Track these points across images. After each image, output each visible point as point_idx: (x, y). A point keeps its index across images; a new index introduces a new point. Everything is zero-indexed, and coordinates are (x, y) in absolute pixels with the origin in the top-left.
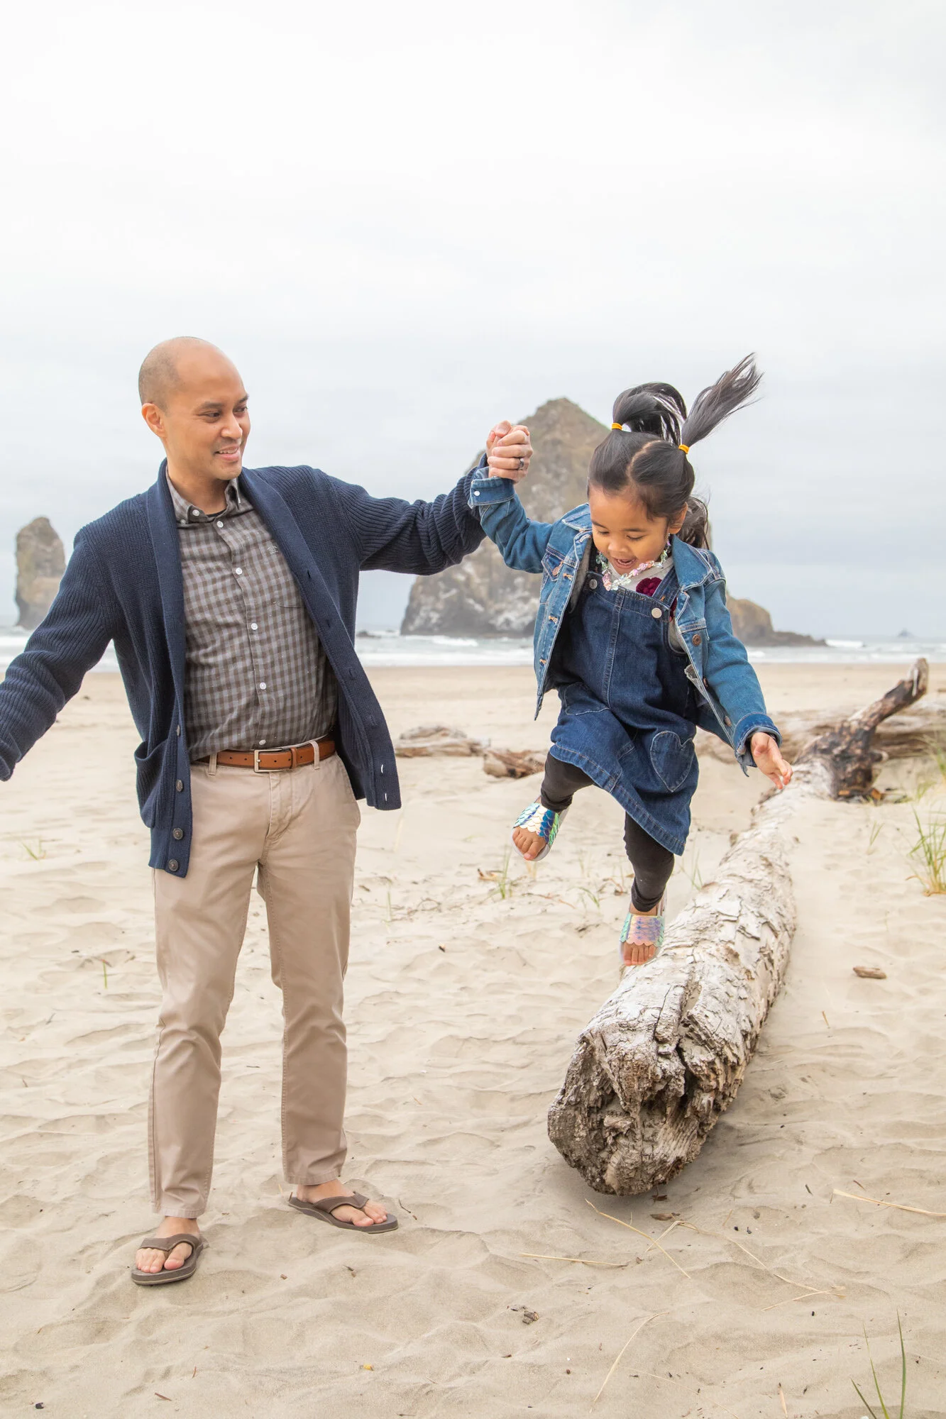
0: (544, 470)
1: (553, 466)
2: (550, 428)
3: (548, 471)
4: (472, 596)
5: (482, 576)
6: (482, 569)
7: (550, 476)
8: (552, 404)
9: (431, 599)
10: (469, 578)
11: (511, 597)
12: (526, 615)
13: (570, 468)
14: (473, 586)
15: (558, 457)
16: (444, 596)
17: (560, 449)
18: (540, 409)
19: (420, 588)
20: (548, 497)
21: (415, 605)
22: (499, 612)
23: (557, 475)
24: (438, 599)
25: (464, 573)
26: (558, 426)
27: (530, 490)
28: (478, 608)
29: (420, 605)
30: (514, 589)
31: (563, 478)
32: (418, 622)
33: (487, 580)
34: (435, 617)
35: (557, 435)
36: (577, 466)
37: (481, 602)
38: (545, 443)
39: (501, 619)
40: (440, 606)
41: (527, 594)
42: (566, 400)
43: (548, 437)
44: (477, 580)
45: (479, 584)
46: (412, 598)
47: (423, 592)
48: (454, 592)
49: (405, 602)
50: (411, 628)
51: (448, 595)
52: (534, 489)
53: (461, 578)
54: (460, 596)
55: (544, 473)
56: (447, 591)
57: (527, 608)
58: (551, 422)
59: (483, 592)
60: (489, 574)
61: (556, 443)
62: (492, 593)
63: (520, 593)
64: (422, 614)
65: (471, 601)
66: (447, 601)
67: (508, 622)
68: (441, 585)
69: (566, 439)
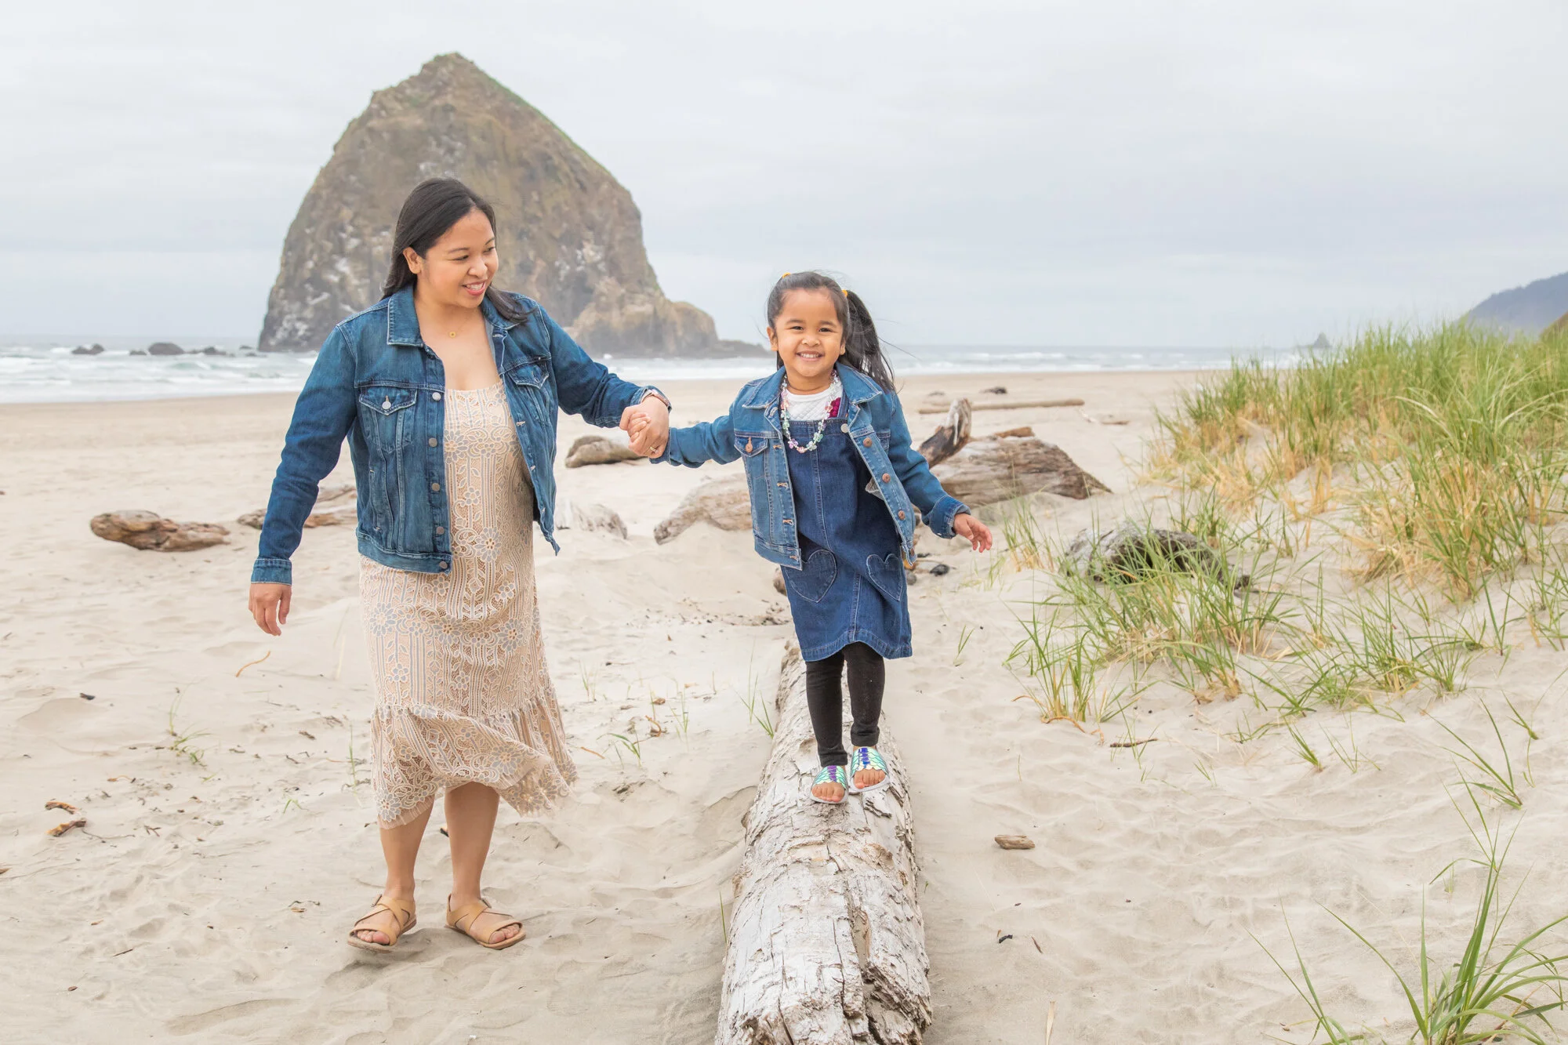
0: (434, 143)
1: (445, 138)
2: (440, 91)
3: (439, 145)
4: (348, 300)
5: (361, 276)
6: (360, 267)
7: (441, 152)
8: (441, 60)
9: (296, 306)
10: (343, 278)
13: (466, 140)
14: (350, 289)
15: (451, 128)
16: (313, 302)
17: (452, 117)
18: (425, 67)
19: (282, 291)
21: (275, 312)
23: (451, 151)
24: (305, 305)
25: (337, 272)
26: (450, 89)
27: (417, 168)
29: (282, 314)
31: (457, 154)
32: (280, 334)
33: (367, 281)
34: (302, 328)
35: (449, 99)
36: (475, 139)
38: (434, 110)
40: (308, 314)
42: (458, 56)
43: (437, 102)
44: (354, 282)
45: (357, 287)
46: (271, 305)
47: (285, 297)
48: (325, 296)
49: (264, 310)
50: (272, 342)
51: (317, 300)
52: (422, 167)
53: (334, 279)
54: (334, 300)
55: (433, 147)
56: (316, 296)
58: (440, 83)
60: (370, 273)
61: (448, 109)
64: (285, 324)
65: (347, 308)
66: (317, 308)
68: (309, 288)
69: (460, 104)
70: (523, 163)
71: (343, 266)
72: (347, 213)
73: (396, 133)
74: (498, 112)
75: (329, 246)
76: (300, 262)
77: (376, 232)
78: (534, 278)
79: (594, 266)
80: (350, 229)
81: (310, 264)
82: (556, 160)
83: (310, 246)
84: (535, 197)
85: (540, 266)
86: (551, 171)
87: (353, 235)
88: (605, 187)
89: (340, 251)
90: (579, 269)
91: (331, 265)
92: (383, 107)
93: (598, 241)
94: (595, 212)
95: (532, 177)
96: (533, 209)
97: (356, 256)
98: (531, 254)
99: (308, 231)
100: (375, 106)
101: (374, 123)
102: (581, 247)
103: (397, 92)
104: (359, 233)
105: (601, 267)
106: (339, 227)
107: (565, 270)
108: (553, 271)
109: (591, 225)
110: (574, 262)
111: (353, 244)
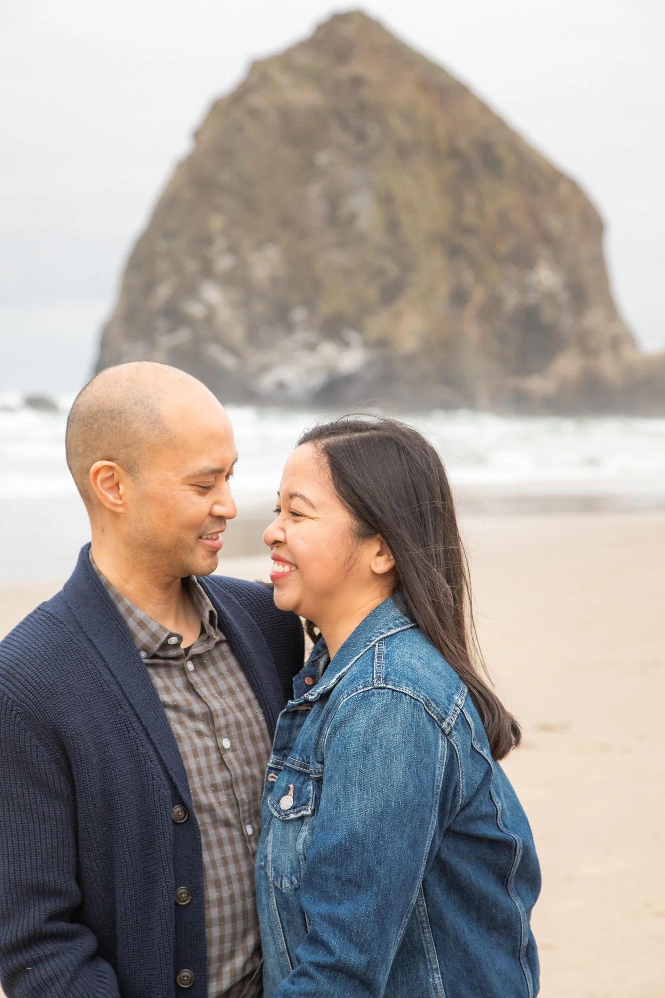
0: (338, 127)
1: (354, 122)
2: (345, 57)
3: (344, 129)
5: (236, 306)
6: (234, 295)
7: (348, 139)
9: (140, 347)
10: (212, 310)
11: (287, 343)
12: (312, 372)
13: (383, 123)
15: (361, 108)
16: (167, 341)
17: (363, 92)
19: (120, 327)
20: (348, 174)
22: (266, 368)
23: (361, 137)
24: (153, 346)
25: (202, 302)
26: (357, 54)
28: (229, 361)
30: (289, 328)
36: (395, 121)
37: (232, 350)
39: (267, 382)
41: (310, 337)
43: (344, 72)
44: (226, 315)
47: (123, 335)
48: (184, 335)
51: (173, 339)
52: (323, 158)
53: (196, 310)
54: (196, 341)
56: (171, 331)
57: (311, 361)
58: (345, 48)
59: (237, 334)
61: (357, 82)
62: (253, 336)
63: (303, 335)
65: (216, 351)
67: (281, 386)
68: (161, 324)
69: (374, 76)
70: (455, 154)
71: (212, 294)
72: (216, 222)
73: (286, 114)
75: (191, 266)
76: (149, 287)
77: (259, 246)
78: (470, 311)
79: (550, 296)
80: (221, 243)
81: (163, 291)
83: (163, 266)
84: (470, 200)
85: (479, 295)
87: (226, 251)
88: (562, 189)
89: (207, 271)
90: (531, 298)
91: (191, 290)
92: (265, 78)
93: (557, 260)
94: (554, 223)
95: (466, 175)
96: (470, 218)
97: (228, 280)
98: (468, 277)
99: (162, 245)
100: (255, 78)
101: (257, 100)
102: (533, 268)
103: (283, 60)
104: (233, 249)
105: (564, 297)
106: (206, 240)
107: (512, 300)
108: (495, 302)
109: (548, 239)
110: (524, 289)
111: (224, 263)
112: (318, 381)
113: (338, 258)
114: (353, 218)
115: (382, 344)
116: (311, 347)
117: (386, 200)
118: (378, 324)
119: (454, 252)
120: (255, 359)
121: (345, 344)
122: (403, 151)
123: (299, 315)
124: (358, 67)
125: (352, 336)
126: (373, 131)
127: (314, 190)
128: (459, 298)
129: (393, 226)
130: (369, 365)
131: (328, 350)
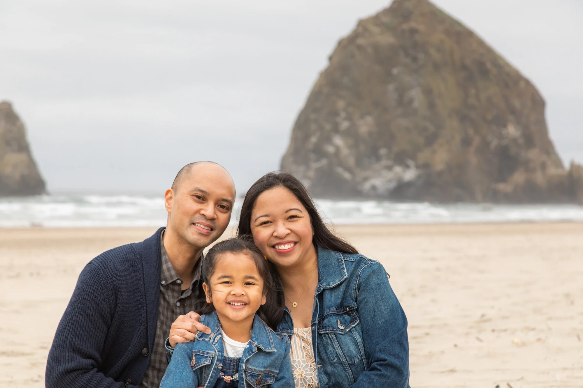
0: (403, 55)
1: (411, 52)
2: (407, 18)
3: (407, 56)
4: (341, 164)
5: (350, 148)
6: (350, 142)
9: (302, 169)
10: (338, 149)
11: (377, 166)
12: (390, 181)
13: (426, 53)
14: (342, 157)
15: (416, 45)
16: (315, 165)
17: (416, 36)
19: (291, 159)
20: (408, 79)
22: (366, 179)
23: (415, 60)
24: (308, 167)
25: (333, 145)
26: (414, 17)
28: (347, 176)
30: (378, 158)
31: (420, 62)
33: (354, 151)
36: (432, 51)
37: (349, 170)
38: (403, 32)
39: (367, 186)
40: (311, 174)
41: (389, 163)
43: (405, 26)
44: (345, 151)
45: (347, 155)
47: (294, 163)
48: (324, 162)
51: (318, 164)
52: (395, 71)
53: (331, 149)
54: (330, 165)
55: (403, 58)
56: (317, 160)
57: (389, 175)
58: (406, 13)
59: (351, 161)
60: (357, 145)
61: (413, 31)
62: (359, 163)
63: (385, 162)
65: (340, 170)
66: (319, 170)
67: (374, 188)
68: (312, 156)
69: (422, 28)
70: (464, 67)
71: (338, 141)
72: (341, 104)
73: (376, 48)
74: (448, 33)
75: (328, 127)
76: (306, 137)
77: (362, 116)
78: (472, 149)
79: (515, 140)
80: (343, 115)
81: (314, 140)
82: (489, 65)
83: (313, 127)
84: (473, 91)
85: (477, 141)
86: (484, 72)
87: (346, 119)
88: (522, 84)
89: (336, 130)
90: (505, 142)
91: (328, 140)
92: (366, 29)
93: (518, 123)
94: (517, 103)
95: (470, 78)
96: (472, 101)
97: (346, 134)
98: (471, 132)
99: (313, 116)
100: (360, 30)
101: (361, 41)
102: (505, 126)
103: (376, 19)
104: (349, 118)
105: (521, 141)
106: (335, 113)
107: (494, 143)
108: (486, 144)
109: (513, 112)
110: (501, 137)
111: (345, 125)
112: (392, 185)
113: (403, 122)
114: (411, 101)
115: (425, 166)
116: (389, 168)
117: (428, 92)
118: (423, 156)
119: (463, 118)
120: (361, 174)
121: (407, 167)
122: (437, 67)
123: (383, 151)
124: (413, 24)
125: (411, 163)
126: (421, 56)
127: (391, 87)
128: (466, 142)
129: (431, 106)
130: (419, 177)
131: (398, 169)
